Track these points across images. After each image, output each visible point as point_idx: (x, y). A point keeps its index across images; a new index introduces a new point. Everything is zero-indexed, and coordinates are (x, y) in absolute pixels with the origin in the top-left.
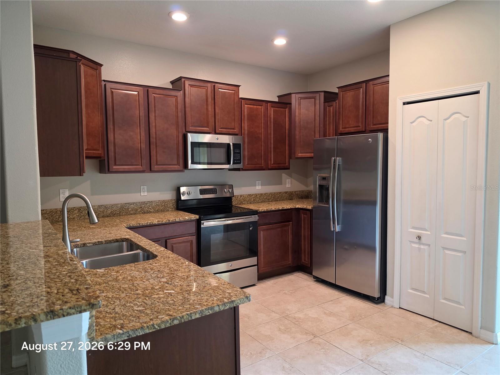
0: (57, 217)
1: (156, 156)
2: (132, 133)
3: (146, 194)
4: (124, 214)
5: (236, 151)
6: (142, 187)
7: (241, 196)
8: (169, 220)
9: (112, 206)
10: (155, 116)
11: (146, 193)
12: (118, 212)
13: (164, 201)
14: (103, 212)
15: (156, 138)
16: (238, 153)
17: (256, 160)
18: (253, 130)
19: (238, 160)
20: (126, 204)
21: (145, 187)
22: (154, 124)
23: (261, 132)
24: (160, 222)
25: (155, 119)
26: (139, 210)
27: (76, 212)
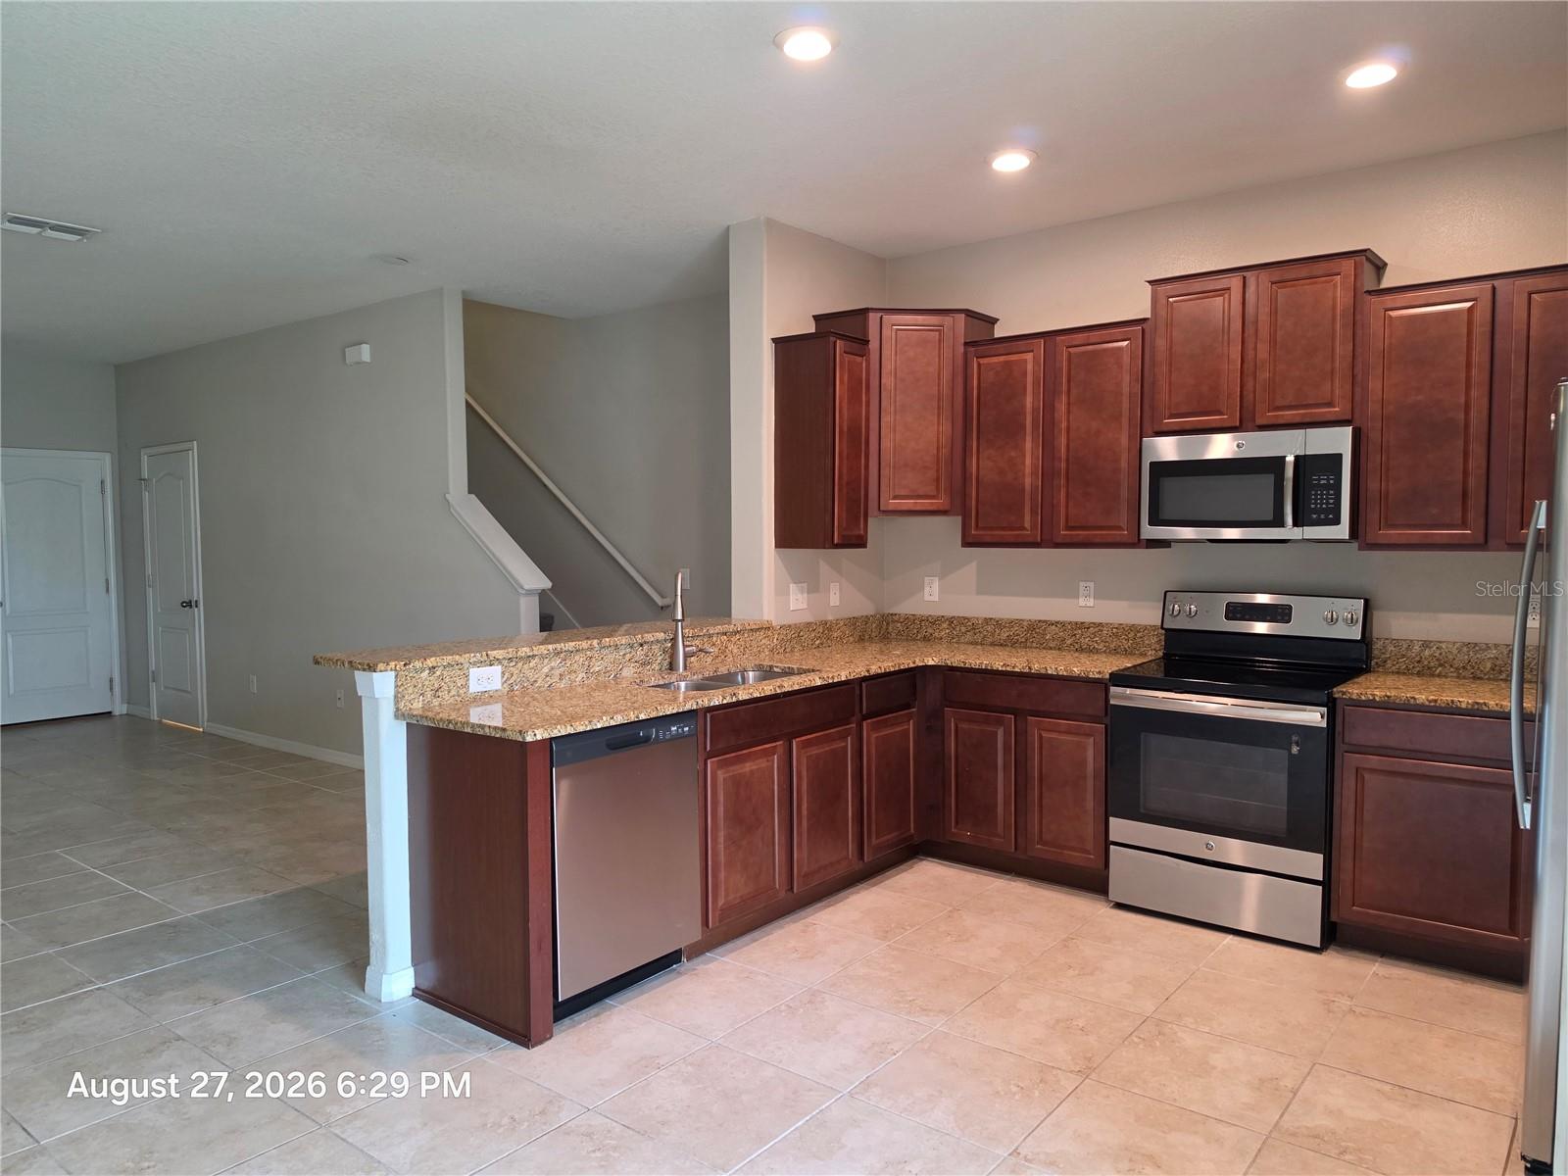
0: (915, 631)
1: (1067, 507)
2: (1013, 454)
3: (1091, 602)
4: (1034, 645)
5: (1319, 480)
6: (1082, 584)
7: (1426, 644)
8: (1030, 668)
9: (1011, 623)
10: (1069, 404)
11: (1092, 600)
12: (1023, 640)
13: (1133, 628)
14: (993, 635)
15: (1067, 460)
16: (1327, 487)
17: (1435, 511)
18: (1420, 398)
19: (1327, 511)
20: (1039, 621)
21: (1088, 584)
22: (1064, 425)
23: (1462, 400)
24: (1008, 669)
25: (1069, 412)
26: (1069, 642)
27: (945, 625)
